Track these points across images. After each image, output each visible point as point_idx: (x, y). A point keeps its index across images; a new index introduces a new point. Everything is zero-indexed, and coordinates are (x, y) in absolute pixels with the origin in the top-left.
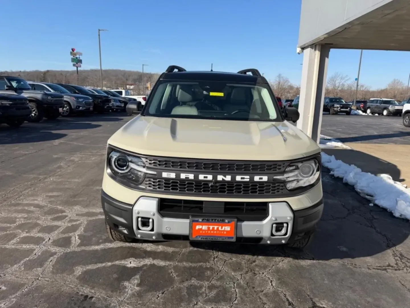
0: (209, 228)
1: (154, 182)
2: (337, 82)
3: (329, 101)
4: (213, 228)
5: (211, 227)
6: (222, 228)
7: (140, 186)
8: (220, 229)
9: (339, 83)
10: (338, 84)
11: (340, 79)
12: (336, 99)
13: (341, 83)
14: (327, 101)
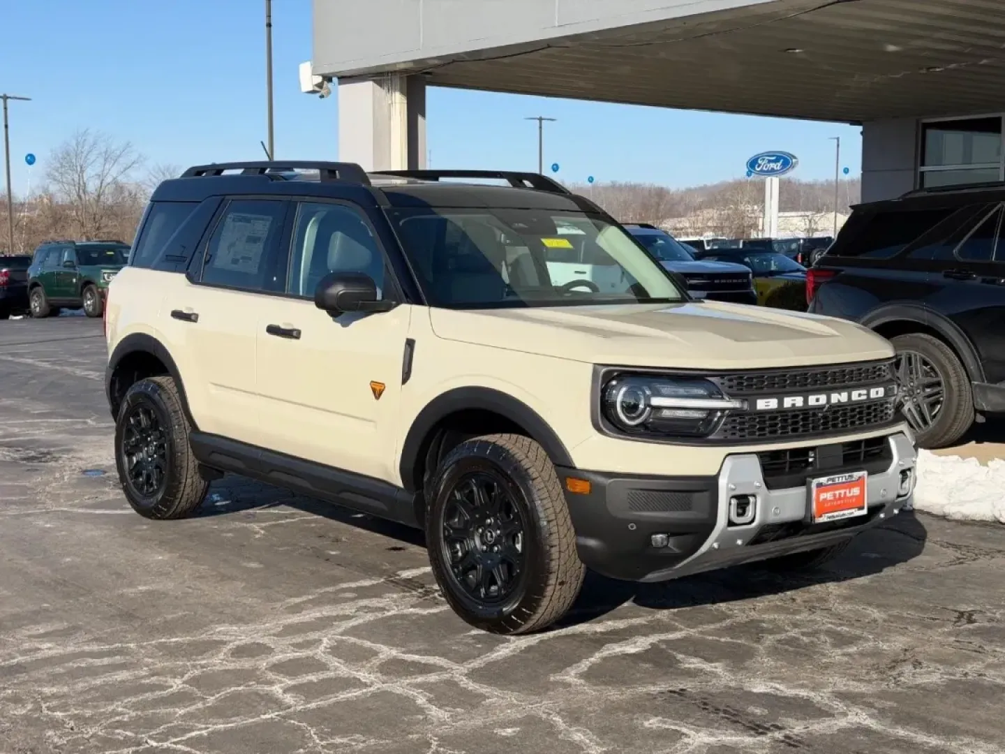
0: (835, 495)
1: (740, 423)
2: (90, 172)
3: (75, 259)
4: (840, 494)
5: (837, 492)
6: (850, 492)
7: (710, 437)
8: (848, 495)
9: (102, 177)
10: (98, 182)
11: (101, 160)
12: (101, 249)
13: (109, 179)
14: (66, 256)
